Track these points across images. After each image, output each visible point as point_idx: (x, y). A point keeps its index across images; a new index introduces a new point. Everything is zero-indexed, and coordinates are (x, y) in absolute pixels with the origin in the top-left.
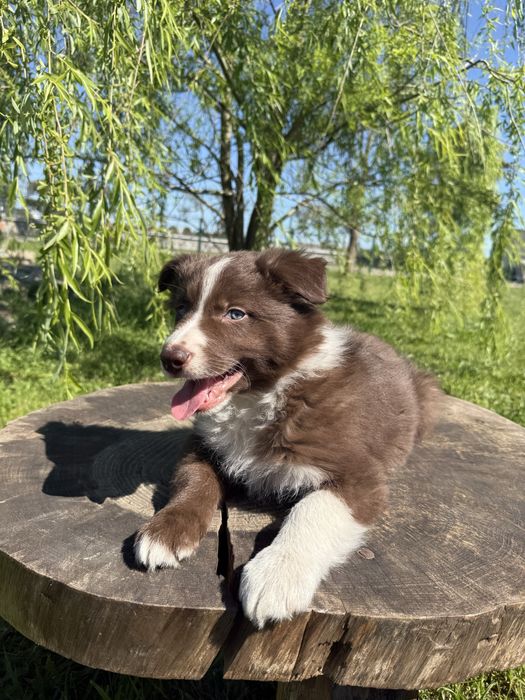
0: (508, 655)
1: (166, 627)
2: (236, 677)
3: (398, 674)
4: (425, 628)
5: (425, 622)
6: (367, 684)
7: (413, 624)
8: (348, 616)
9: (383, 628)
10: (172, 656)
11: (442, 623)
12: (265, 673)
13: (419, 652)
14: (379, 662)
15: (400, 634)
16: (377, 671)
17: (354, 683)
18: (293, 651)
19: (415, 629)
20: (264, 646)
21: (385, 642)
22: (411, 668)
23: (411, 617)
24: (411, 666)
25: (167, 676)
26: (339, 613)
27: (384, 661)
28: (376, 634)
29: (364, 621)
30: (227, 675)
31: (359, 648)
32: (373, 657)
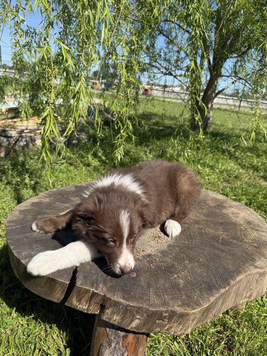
0: (173, 329)
1: (46, 282)
2: (68, 306)
3: (122, 322)
4: (133, 308)
5: (132, 306)
6: (111, 322)
7: (128, 306)
8: (105, 296)
9: (116, 304)
10: (49, 292)
11: (140, 309)
12: (77, 307)
13: (130, 316)
14: (115, 315)
15: (122, 308)
16: (115, 319)
17: (107, 320)
18: (86, 302)
19: (129, 308)
20: (77, 297)
21: (117, 309)
22: (127, 322)
23: (127, 303)
24: (127, 320)
25: (48, 298)
26: (102, 294)
27: (117, 315)
28: (114, 305)
29: (110, 299)
30: (66, 304)
31: (108, 308)
32: (113, 313)
